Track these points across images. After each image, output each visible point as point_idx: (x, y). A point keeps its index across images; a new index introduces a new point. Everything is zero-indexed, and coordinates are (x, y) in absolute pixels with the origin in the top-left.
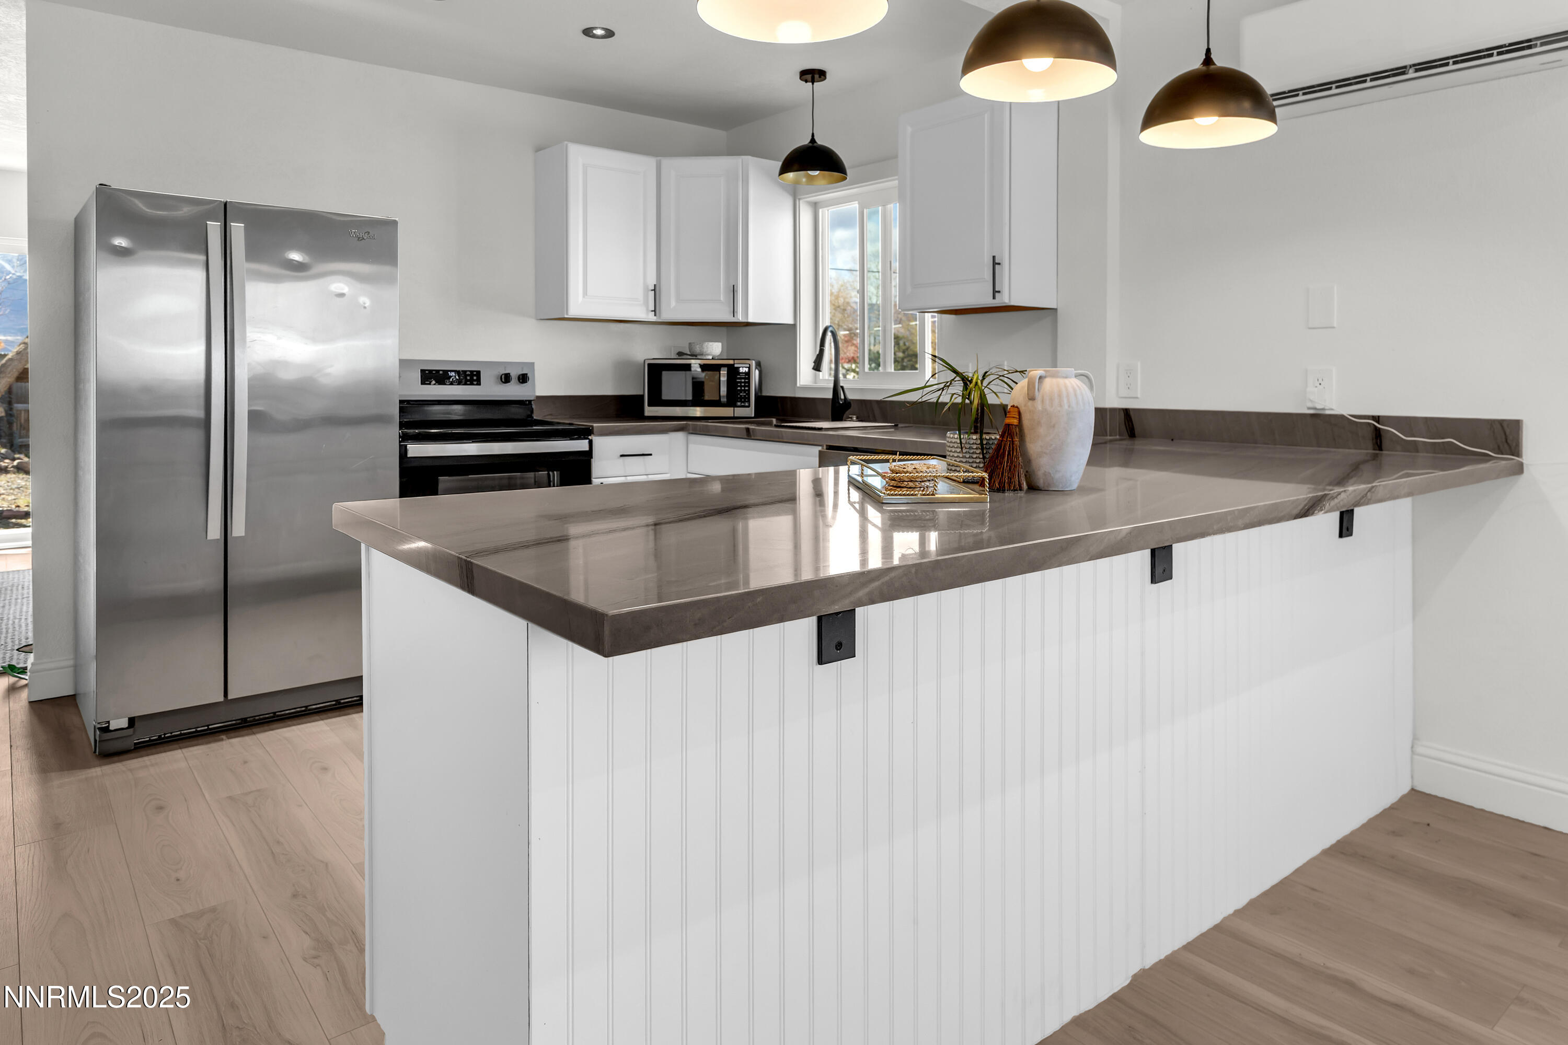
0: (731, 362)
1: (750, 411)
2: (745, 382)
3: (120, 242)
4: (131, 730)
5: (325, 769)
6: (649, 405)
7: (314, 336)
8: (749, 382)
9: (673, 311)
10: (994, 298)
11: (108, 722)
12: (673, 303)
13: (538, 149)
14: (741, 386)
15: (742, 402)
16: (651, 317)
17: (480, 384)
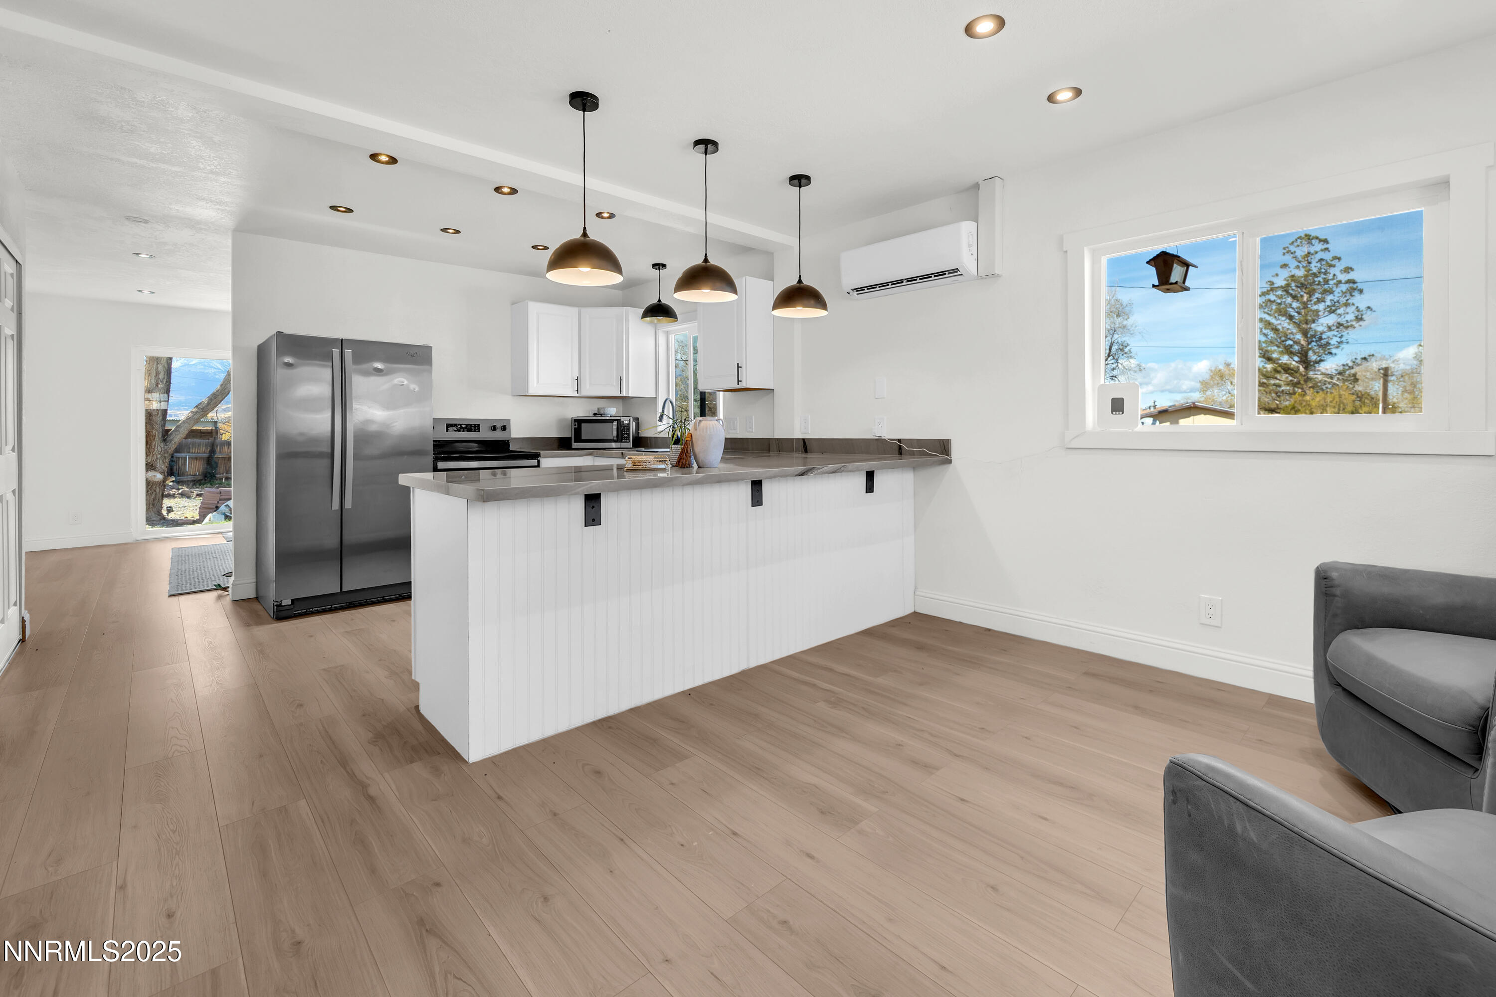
0: (620, 418)
1: (630, 445)
2: (627, 429)
3: (288, 359)
4: (292, 606)
5: (394, 621)
6: (575, 442)
7: (387, 406)
8: (629, 429)
9: (587, 391)
10: (738, 384)
11: (281, 601)
12: (588, 386)
13: (513, 304)
14: (625, 431)
15: (625, 440)
16: (576, 394)
17: (479, 432)
